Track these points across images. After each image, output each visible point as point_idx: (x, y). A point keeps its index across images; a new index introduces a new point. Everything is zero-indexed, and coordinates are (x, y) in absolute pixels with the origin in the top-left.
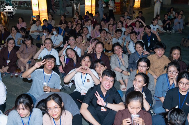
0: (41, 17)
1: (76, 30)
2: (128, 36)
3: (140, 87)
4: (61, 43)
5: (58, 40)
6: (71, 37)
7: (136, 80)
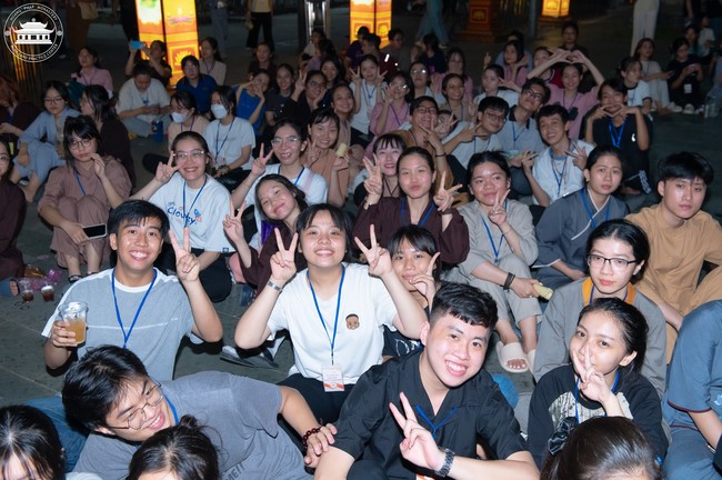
0: (171, 49)
1: (309, 100)
2: (528, 127)
3: (608, 368)
4: (246, 152)
5: (233, 139)
6: (282, 125)
7: (583, 335)
